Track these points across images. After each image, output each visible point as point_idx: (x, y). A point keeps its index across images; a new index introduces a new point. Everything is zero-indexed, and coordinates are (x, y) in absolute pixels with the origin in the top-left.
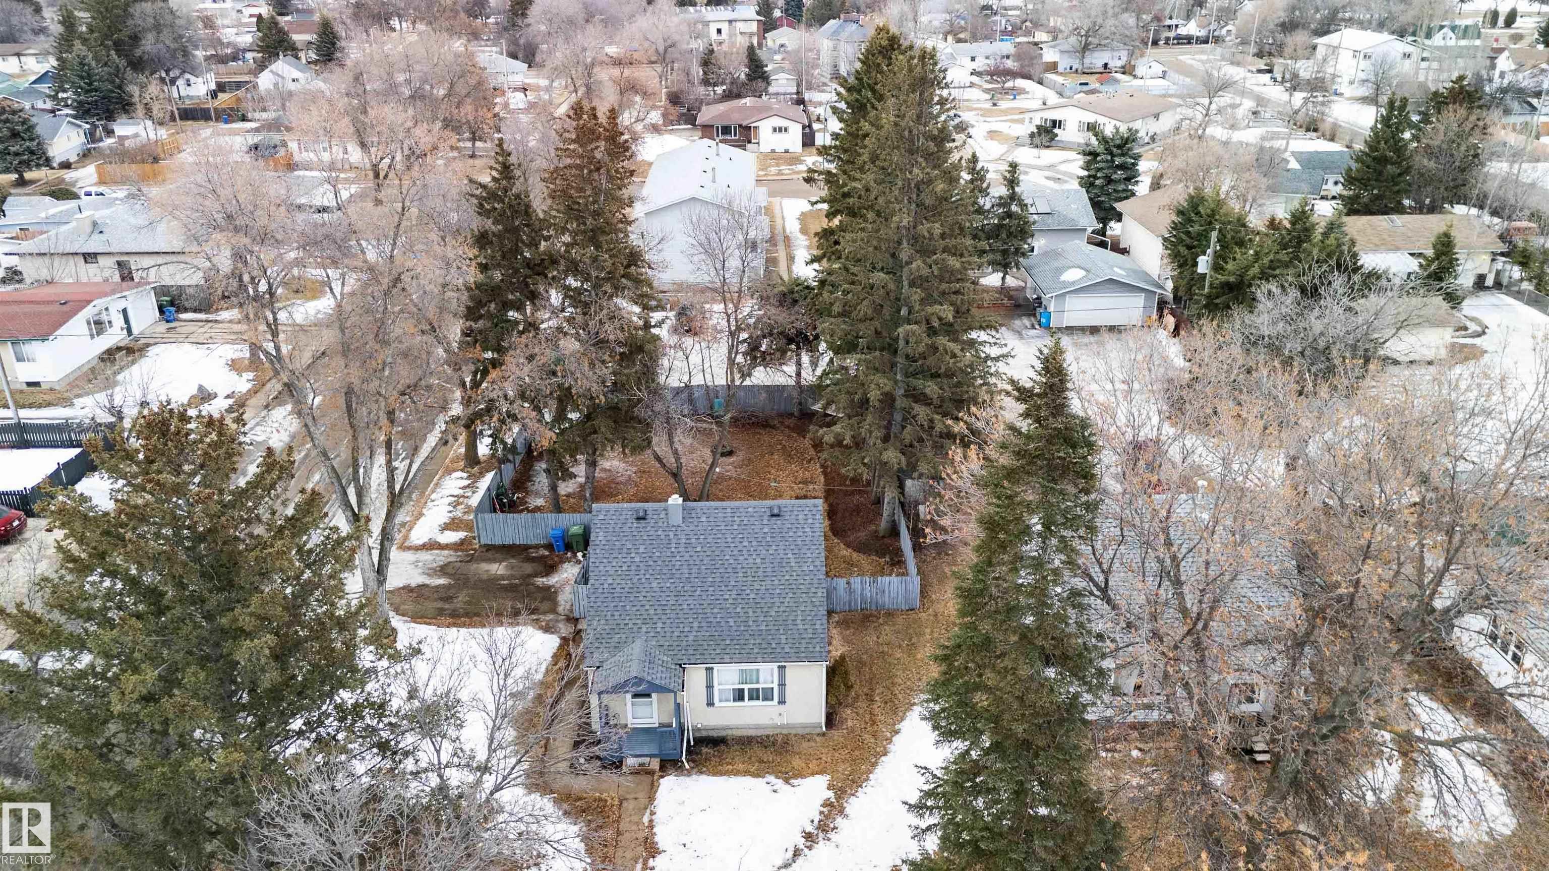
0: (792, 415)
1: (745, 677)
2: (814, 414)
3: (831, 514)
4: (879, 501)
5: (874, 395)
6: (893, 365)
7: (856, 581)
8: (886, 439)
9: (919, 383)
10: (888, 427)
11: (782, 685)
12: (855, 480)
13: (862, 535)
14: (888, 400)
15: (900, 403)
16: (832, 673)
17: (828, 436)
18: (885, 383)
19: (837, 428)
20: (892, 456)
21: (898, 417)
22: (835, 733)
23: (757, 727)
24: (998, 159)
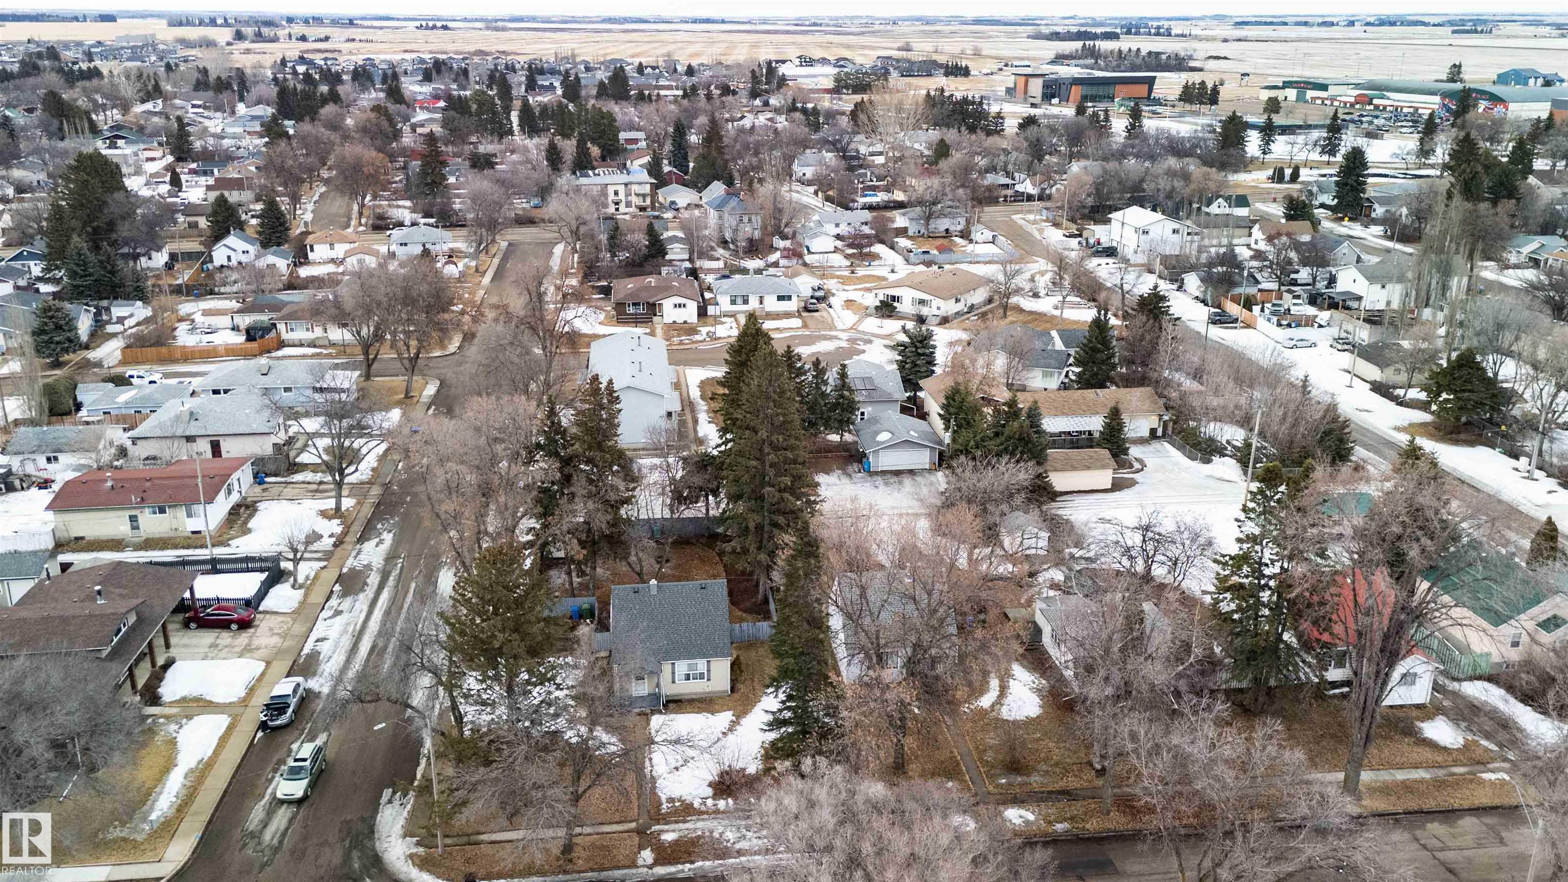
0: (703, 536)
1: (690, 667)
2: (718, 535)
3: (730, 593)
4: (757, 585)
5: (752, 525)
6: (763, 507)
7: (744, 625)
8: (759, 548)
9: (775, 517)
10: (761, 542)
11: (709, 671)
12: (743, 573)
13: (748, 604)
14: (759, 528)
15: (766, 528)
16: (732, 665)
17: (728, 547)
18: (758, 518)
19: (732, 543)
20: (763, 557)
21: (766, 536)
22: (736, 695)
23: (696, 694)
24: (851, 329)
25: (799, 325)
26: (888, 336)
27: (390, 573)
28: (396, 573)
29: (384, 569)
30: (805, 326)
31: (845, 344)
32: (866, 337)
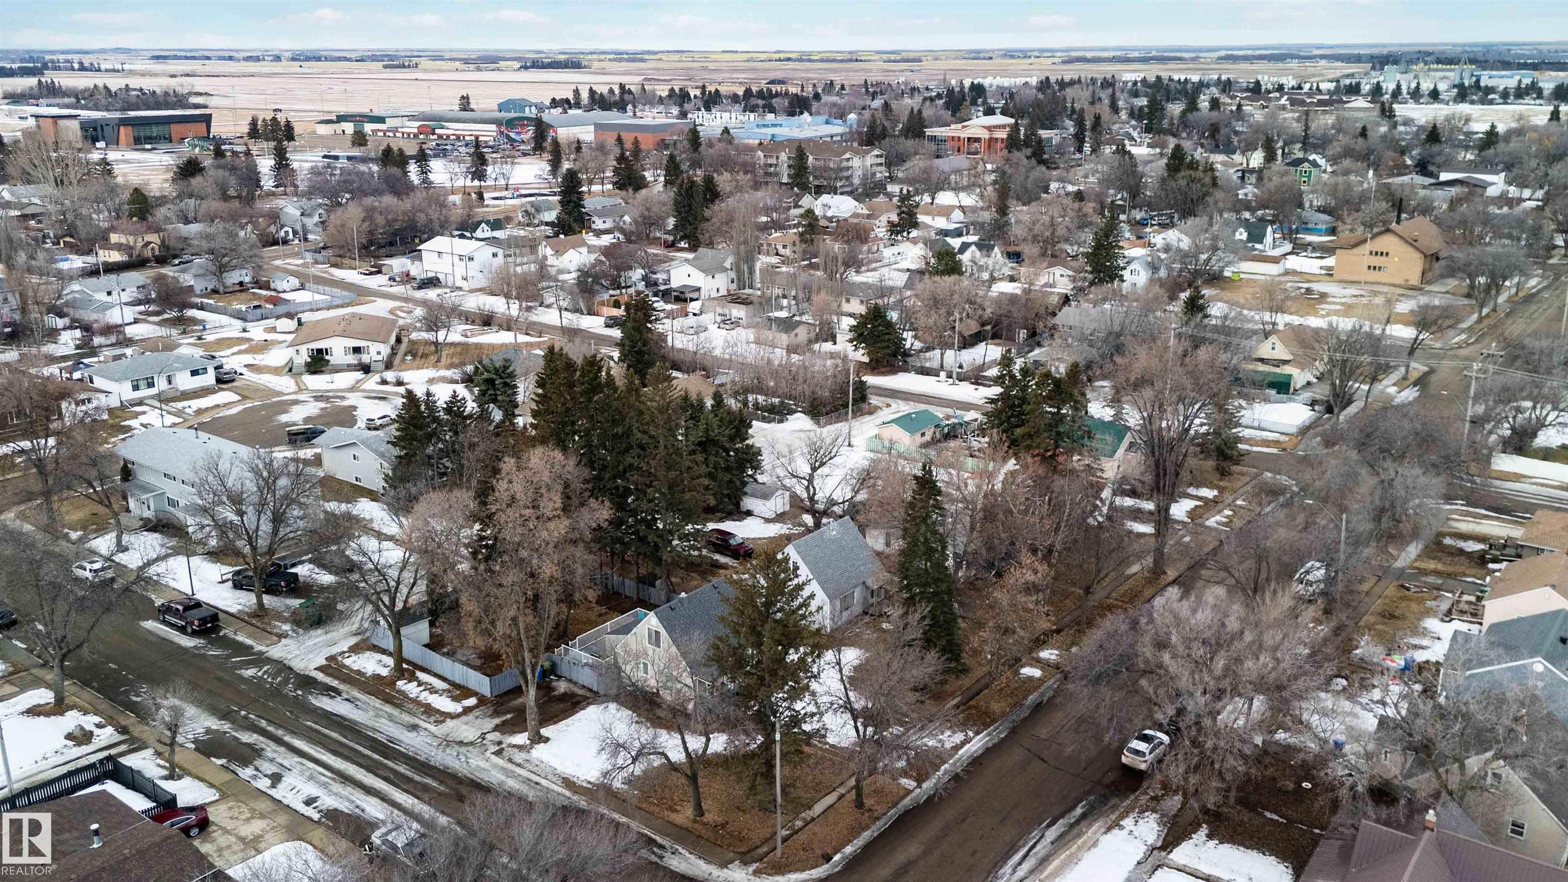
24: (300, 390)
25: (237, 398)
26: (353, 389)
27: (256, 726)
28: (263, 723)
29: (240, 726)
30: (245, 398)
31: (322, 405)
32: (330, 394)
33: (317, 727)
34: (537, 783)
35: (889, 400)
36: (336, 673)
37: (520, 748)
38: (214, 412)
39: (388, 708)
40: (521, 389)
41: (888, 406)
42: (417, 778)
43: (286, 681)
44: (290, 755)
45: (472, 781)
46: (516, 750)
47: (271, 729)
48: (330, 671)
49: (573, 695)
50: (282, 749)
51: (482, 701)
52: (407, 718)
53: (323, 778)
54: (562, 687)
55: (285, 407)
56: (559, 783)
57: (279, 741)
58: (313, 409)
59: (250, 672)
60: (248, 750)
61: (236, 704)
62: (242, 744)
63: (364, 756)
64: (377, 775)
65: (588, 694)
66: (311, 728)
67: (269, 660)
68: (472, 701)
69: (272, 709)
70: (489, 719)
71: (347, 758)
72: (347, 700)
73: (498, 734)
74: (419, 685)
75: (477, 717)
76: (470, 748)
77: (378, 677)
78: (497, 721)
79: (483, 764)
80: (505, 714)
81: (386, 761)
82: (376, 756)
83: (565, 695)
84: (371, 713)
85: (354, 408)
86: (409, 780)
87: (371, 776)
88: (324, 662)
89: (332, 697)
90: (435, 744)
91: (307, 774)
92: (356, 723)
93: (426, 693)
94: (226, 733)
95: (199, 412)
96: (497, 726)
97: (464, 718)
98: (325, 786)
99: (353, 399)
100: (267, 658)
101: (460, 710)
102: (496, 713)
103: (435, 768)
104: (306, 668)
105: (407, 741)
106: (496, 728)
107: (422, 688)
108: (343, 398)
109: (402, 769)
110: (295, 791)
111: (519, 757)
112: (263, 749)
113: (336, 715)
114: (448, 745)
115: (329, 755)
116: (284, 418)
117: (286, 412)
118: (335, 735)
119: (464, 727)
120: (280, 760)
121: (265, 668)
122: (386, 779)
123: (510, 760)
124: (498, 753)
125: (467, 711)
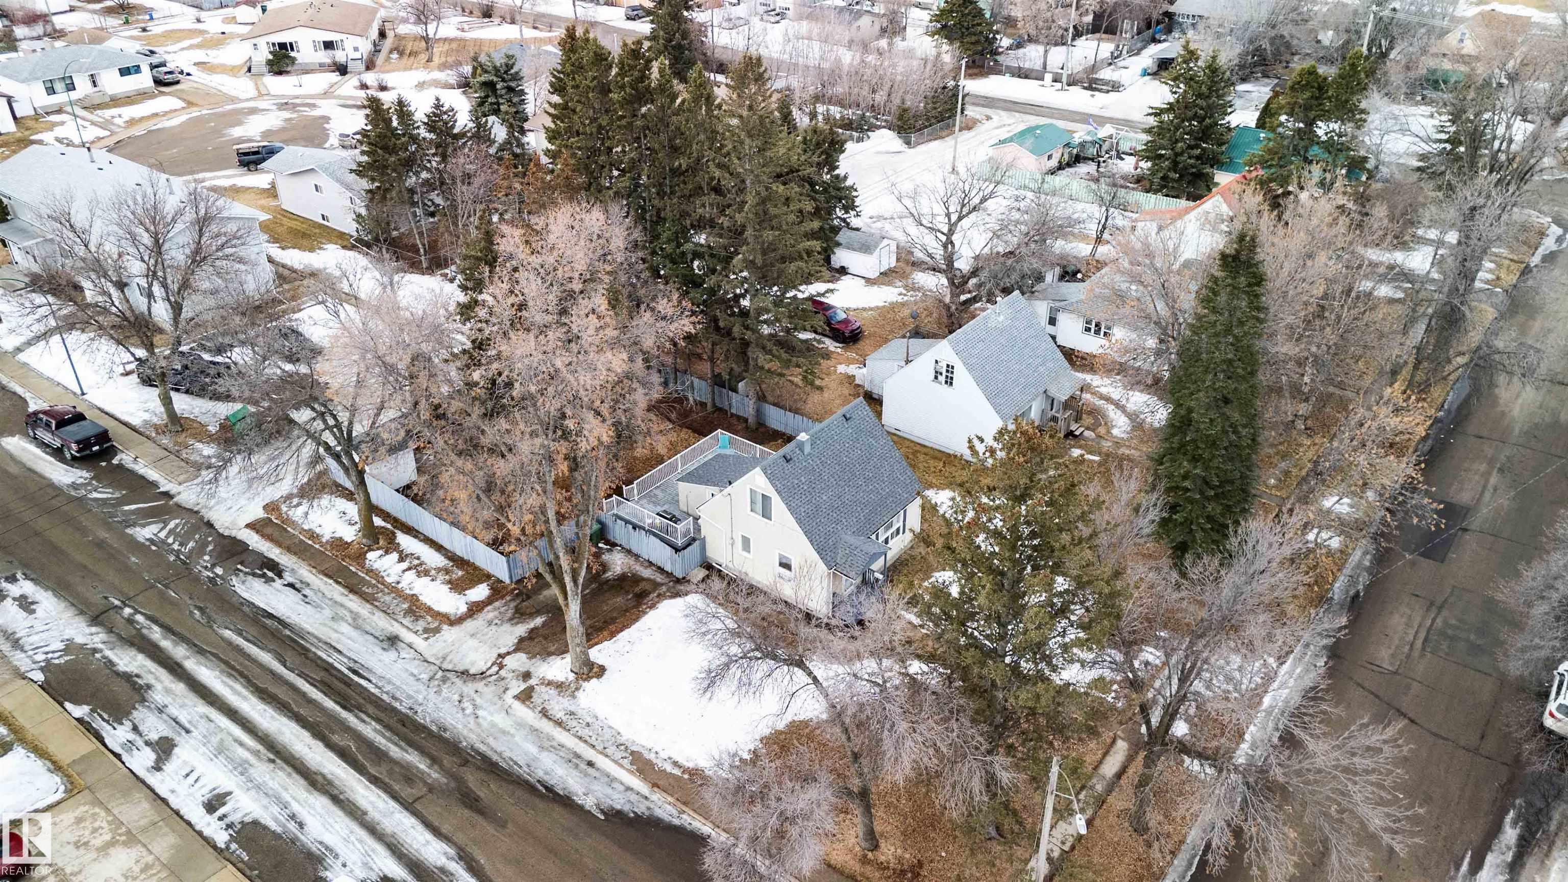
11: (904, 521)
24: (261, 95)
25: (180, 104)
26: (326, 94)
27: (144, 638)
28: (156, 634)
29: (121, 638)
30: (190, 104)
31: (286, 115)
32: (298, 101)
33: (240, 641)
34: (590, 764)
35: (988, 111)
36: (276, 534)
37: (560, 686)
38: (152, 122)
39: (353, 603)
40: (530, 97)
41: (989, 118)
42: (395, 752)
43: (200, 549)
44: (192, 699)
45: (485, 758)
46: (553, 692)
47: (166, 644)
48: (269, 530)
49: (636, 579)
50: (180, 687)
51: (498, 591)
52: (382, 623)
53: (240, 751)
54: (617, 563)
55: (238, 117)
56: (625, 762)
57: (176, 669)
58: (274, 120)
59: (145, 533)
60: (126, 686)
61: (120, 593)
62: (118, 674)
63: (311, 702)
64: (330, 745)
65: (659, 578)
66: (230, 643)
67: (180, 509)
68: (480, 592)
69: (173, 603)
70: (507, 627)
71: (283, 707)
72: (291, 585)
73: (522, 656)
74: (401, 559)
75: (490, 623)
76: (480, 685)
77: (339, 544)
78: (522, 630)
79: (500, 720)
80: (532, 615)
81: (344, 714)
82: (329, 704)
83: (623, 578)
84: (327, 612)
85: (327, 119)
86: (380, 755)
87: (319, 746)
88: (261, 514)
89: (269, 580)
90: (425, 677)
91: (215, 740)
92: (301, 633)
93: (411, 575)
94: (95, 651)
95: (132, 122)
96: (521, 640)
97: (470, 625)
98: (242, 768)
99: (326, 108)
100: (178, 506)
101: (463, 609)
102: (520, 615)
103: (424, 728)
104: (234, 523)
105: (379, 670)
106: (521, 645)
107: (405, 565)
108: (313, 106)
109: (370, 730)
110: (191, 779)
111: (559, 706)
112: (149, 687)
113: (271, 616)
114: (444, 680)
115: (254, 700)
116: (237, 132)
117: (240, 123)
118: (266, 658)
119: (472, 643)
120: (173, 711)
121: (172, 525)
122: (343, 754)
123: (545, 713)
124: (526, 696)
125: (475, 609)
